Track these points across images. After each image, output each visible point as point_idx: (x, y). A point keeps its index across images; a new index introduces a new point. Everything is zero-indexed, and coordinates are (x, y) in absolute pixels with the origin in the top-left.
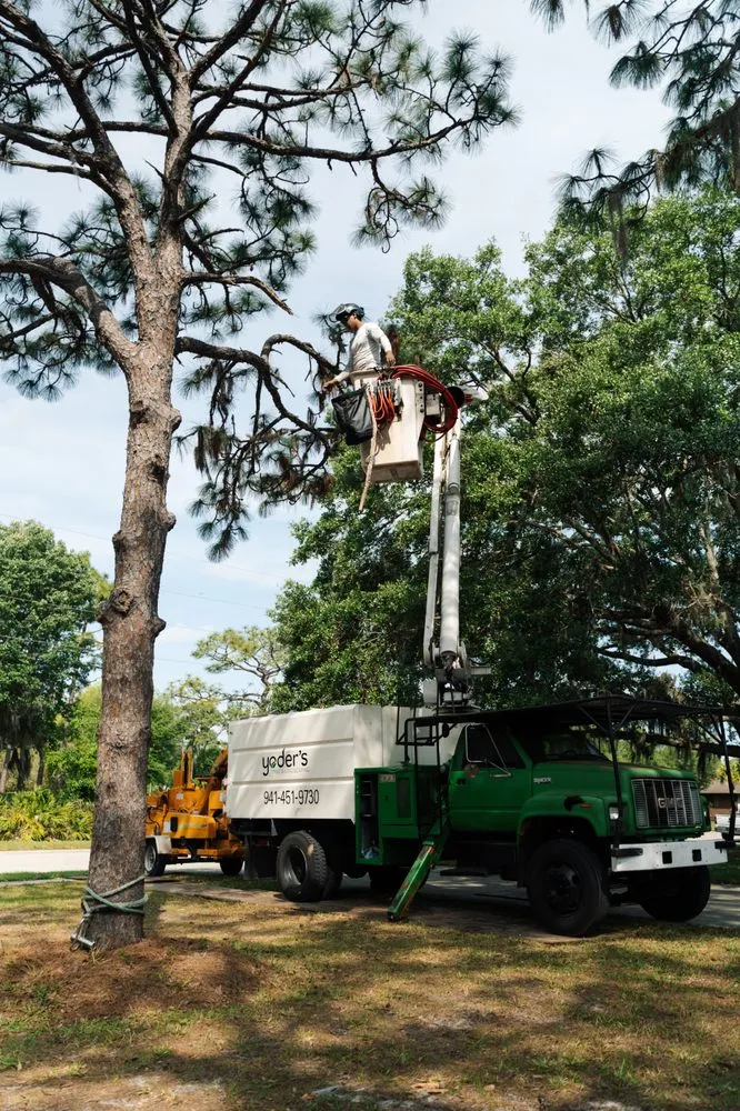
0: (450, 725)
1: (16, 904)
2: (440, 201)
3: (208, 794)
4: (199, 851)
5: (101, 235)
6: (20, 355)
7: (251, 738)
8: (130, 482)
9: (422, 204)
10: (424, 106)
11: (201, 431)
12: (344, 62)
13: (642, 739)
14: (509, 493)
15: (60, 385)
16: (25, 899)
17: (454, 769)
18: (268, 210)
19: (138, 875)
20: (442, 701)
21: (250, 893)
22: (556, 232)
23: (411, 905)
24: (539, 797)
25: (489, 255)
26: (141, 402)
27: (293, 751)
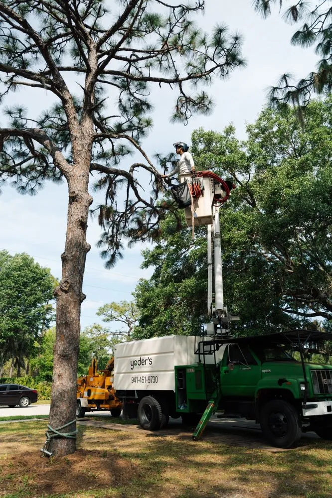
0: (220, 345)
1: (15, 432)
2: (210, 102)
3: (105, 379)
4: (101, 406)
5: (56, 120)
6: (18, 174)
7: (125, 351)
8: (69, 229)
9: (202, 104)
10: (203, 58)
11: (101, 207)
12: (166, 40)
13: (306, 351)
14: (242, 236)
15: (36, 188)
16: (19, 429)
17: (222, 366)
18: (131, 108)
19: (73, 419)
20: (216, 333)
21: (125, 426)
22: (260, 119)
23: (204, 432)
24: (265, 379)
25: (230, 130)
26: (74, 192)
27: (146, 357)
